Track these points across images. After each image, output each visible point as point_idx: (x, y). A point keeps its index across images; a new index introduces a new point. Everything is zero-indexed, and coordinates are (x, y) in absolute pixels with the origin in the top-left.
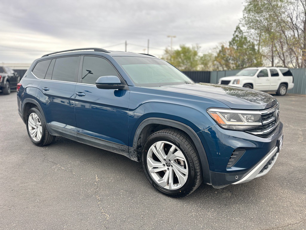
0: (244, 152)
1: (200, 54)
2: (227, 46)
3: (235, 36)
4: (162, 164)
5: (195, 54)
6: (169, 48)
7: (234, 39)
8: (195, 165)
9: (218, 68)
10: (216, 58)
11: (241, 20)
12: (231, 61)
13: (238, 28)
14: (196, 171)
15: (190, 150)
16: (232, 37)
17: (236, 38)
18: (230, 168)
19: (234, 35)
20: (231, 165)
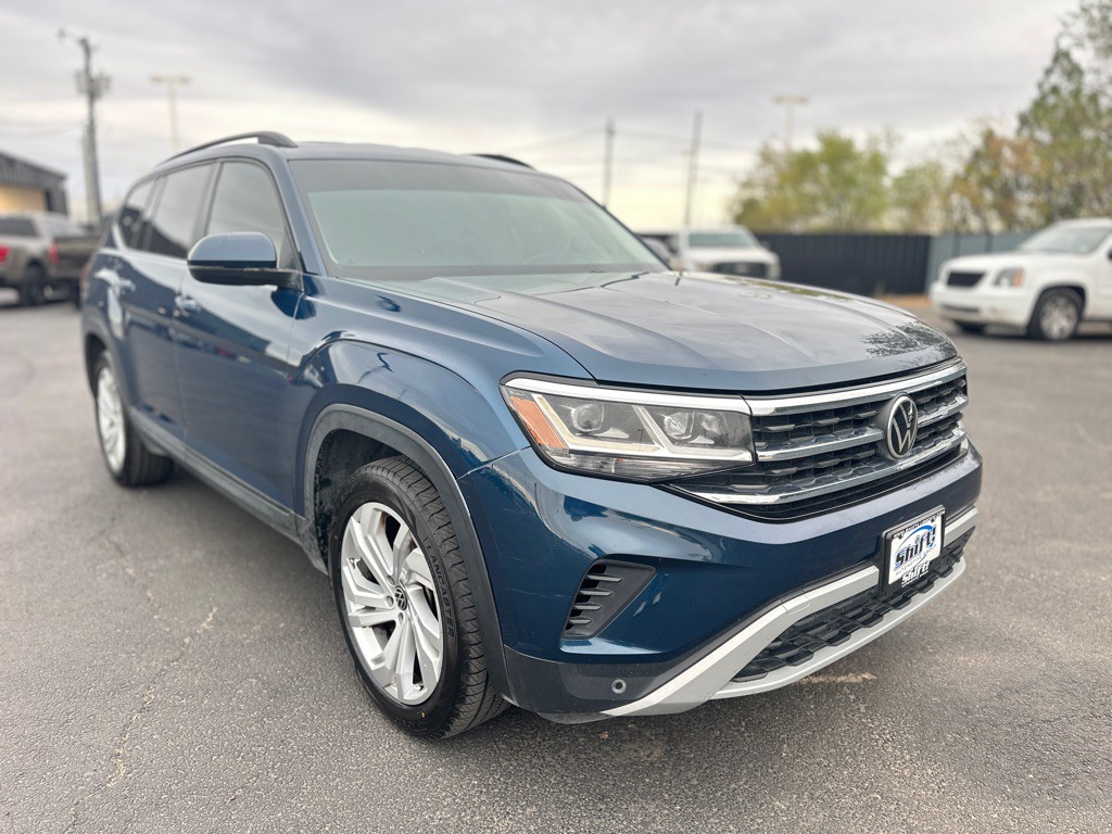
0: (646, 576)
1: (895, 169)
2: (1007, 128)
3: (1047, 87)
4: (382, 596)
5: (877, 165)
6: (778, 146)
7: (1039, 105)
8: (461, 616)
9: (964, 221)
10: (960, 182)
11: (1069, 20)
12: (1025, 197)
13: (1061, 56)
14: (465, 638)
15: (448, 548)
16: (1034, 94)
17: (1052, 100)
18: (584, 641)
19: (1040, 86)
20: (588, 630)
